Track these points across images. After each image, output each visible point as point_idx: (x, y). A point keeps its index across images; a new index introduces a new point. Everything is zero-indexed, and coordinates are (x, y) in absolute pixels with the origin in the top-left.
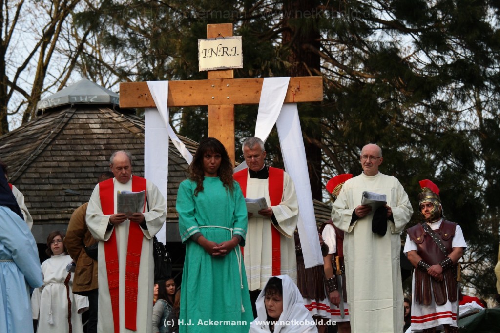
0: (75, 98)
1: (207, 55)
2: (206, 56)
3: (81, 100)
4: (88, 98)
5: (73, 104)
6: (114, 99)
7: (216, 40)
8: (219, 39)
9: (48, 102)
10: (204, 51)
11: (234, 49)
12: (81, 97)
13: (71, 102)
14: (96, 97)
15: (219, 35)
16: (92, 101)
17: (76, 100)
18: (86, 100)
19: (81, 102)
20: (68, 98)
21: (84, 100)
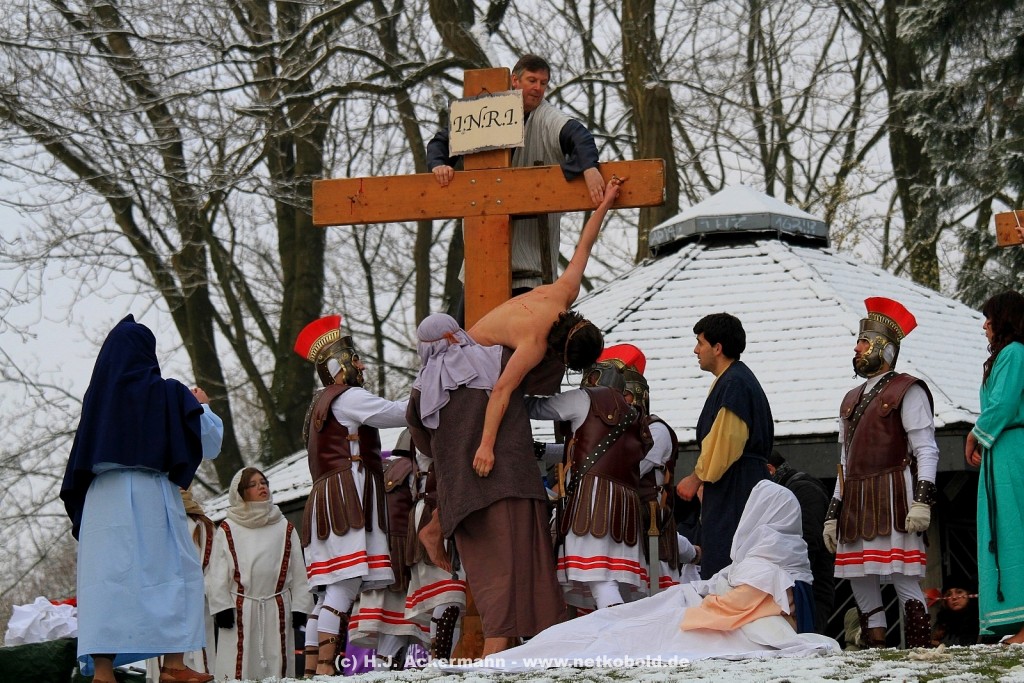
0: (707, 223)
1: (463, 126)
2: (462, 129)
3: (718, 226)
4: (730, 221)
5: (703, 235)
6: (780, 220)
7: (477, 99)
8: (483, 97)
9: (665, 233)
10: (458, 121)
11: (509, 114)
12: (717, 221)
13: (699, 230)
14: (744, 219)
15: (484, 89)
16: (736, 226)
17: (708, 227)
18: (727, 226)
19: (718, 230)
20: (693, 225)
21: (724, 226)
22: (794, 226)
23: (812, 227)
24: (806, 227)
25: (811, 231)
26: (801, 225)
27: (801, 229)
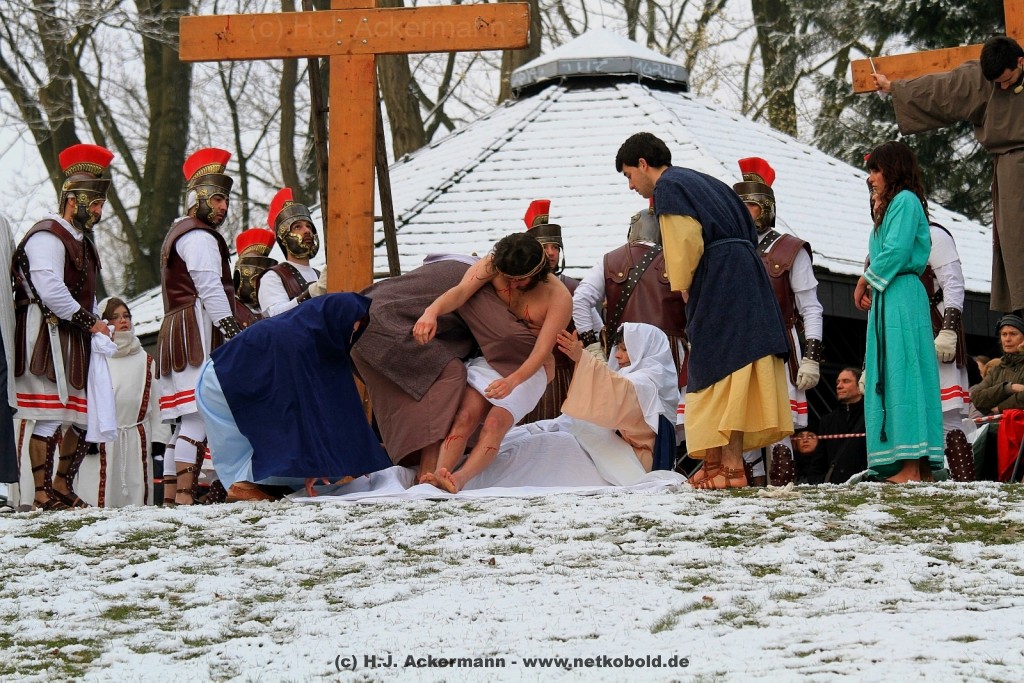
0: (569, 65)
3: (579, 69)
4: (592, 65)
5: (564, 77)
6: (640, 64)
9: (527, 75)
12: (579, 64)
13: (560, 73)
14: (605, 62)
16: (598, 69)
17: (570, 70)
18: (588, 69)
19: (580, 73)
20: (555, 67)
21: (585, 69)
22: (654, 71)
23: (672, 72)
24: (666, 72)
25: (671, 75)
26: (662, 69)
27: (661, 74)
